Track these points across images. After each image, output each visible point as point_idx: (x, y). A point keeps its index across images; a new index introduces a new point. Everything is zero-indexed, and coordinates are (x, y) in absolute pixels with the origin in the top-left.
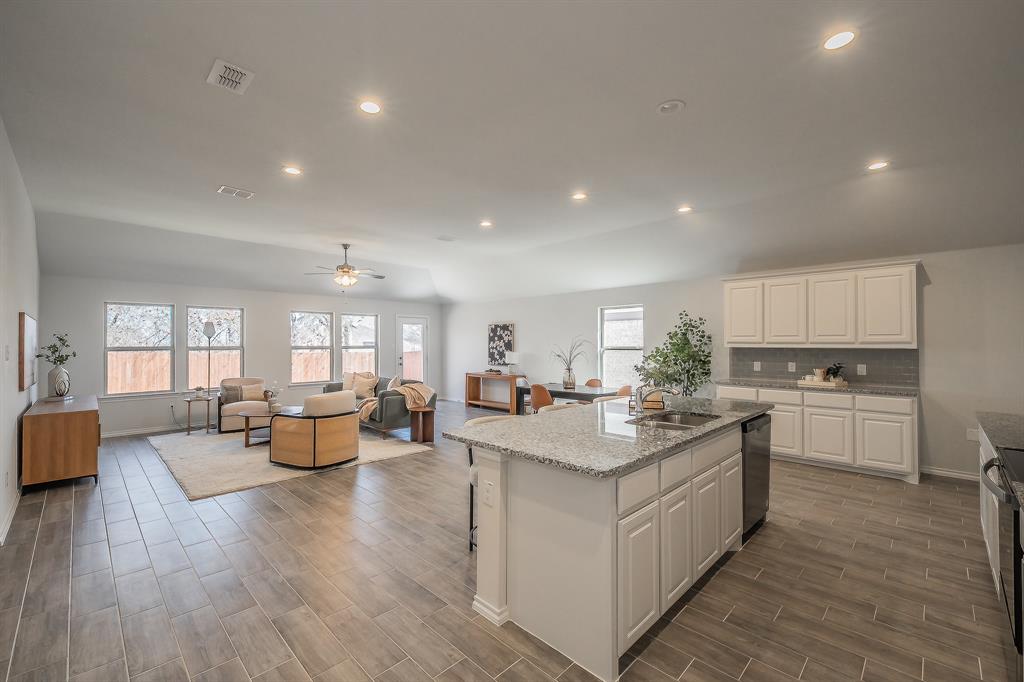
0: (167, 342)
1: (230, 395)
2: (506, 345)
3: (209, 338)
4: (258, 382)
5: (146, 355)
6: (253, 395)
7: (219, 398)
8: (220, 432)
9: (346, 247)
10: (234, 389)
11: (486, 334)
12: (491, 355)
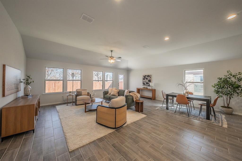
0: (62, 79)
1: (79, 94)
2: (149, 81)
3: (73, 77)
4: (86, 90)
5: (57, 82)
6: (85, 94)
7: (76, 95)
8: (76, 105)
9: (112, 51)
10: (79, 92)
11: (142, 78)
12: (144, 84)
